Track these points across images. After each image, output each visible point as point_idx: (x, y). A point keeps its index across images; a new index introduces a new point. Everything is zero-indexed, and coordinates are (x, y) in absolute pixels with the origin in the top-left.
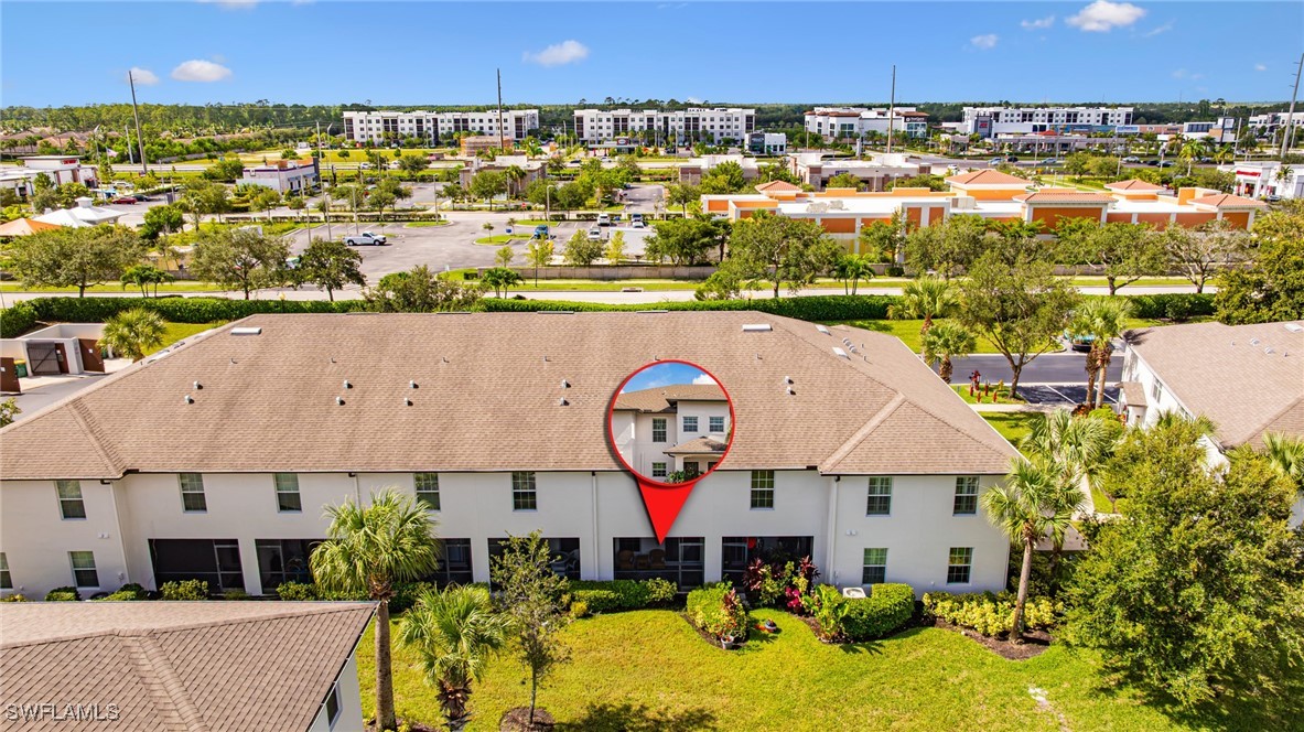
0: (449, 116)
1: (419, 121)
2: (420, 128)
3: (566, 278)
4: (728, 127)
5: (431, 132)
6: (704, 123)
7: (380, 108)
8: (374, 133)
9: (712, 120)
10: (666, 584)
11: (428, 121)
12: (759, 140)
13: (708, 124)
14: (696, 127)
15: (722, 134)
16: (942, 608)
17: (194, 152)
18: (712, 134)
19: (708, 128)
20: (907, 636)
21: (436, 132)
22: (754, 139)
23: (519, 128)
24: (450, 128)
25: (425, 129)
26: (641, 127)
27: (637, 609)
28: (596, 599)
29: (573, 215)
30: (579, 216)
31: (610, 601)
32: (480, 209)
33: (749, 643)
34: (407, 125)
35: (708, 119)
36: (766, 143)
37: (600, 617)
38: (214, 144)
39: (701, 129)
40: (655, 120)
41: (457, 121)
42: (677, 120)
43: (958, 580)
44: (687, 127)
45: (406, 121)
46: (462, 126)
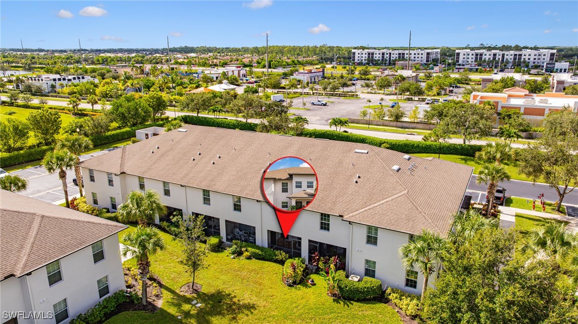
0: (397, 52)
1: (383, 54)
2: (383, 57)
3: (386, 126)
4: (539, 59)
5: (388, 59)
6: (525, 57)
7: (368, 48)
8: (363, 59)
9: (530, 55)
10: (284, 254)
11: (387, 54)
12: (552, 66)
13: (527, 57)
14: (520, 59)
15: (534, 63)
16: (393, 297)
17: (290, 65)
18: (529, 62)
19: (527, 60)
20: (368, 304)
21: (390, 59)
22: (549, 66)
23: (428, 58)
24: (396, 57)
25: (385, 57)
26: (489, 59)
27: (270, 261)
28: (254, 253)
29: (416, 98)
30: (419, 99)
31: (259, 255)
32: (379, 93)
33: (299, 286)
34: (378, 56)
35: (527, 55)
36: (556, 68)
37: (254, 260)
38: (299, 62)
39: (522, 60)
40: (497, 55)
41: (399, 54)
42: (510, 55)
43: (411, 286)
44: (515, 59)
45: (378, 54)
46: (401, 57)
